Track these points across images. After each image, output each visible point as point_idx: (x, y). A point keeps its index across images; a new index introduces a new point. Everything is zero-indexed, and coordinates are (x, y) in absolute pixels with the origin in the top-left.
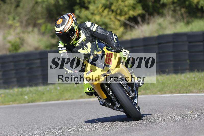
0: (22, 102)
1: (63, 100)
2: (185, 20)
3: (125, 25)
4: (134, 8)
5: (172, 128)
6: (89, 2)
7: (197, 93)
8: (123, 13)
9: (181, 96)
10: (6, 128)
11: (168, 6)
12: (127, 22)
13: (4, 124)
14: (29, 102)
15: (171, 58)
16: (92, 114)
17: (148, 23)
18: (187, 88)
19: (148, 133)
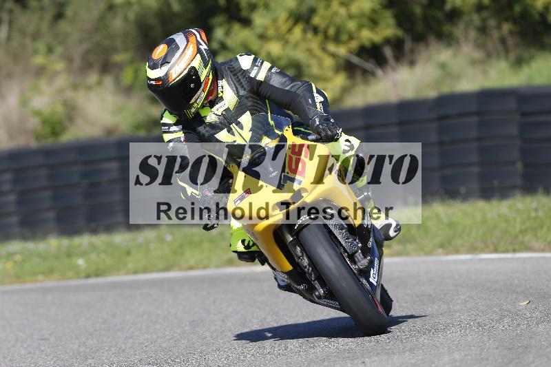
0: (70, 274)
1: (181, 269)
2: (512, 56)
3: (348, 68)
4: (373, 22)
5: (474, 346)
6: (253, 7)
7: (543, 251)
8: (344, 37)
9: (501, 259)
10: (25, 345)
11: (465, 18)
12: (355, 60)
13: (20, 334)
14: (88, 276)
15: (474, 158)
16: (259, 308)
17: (412, 63)
18: (516, 237)
19: (410, 359)
